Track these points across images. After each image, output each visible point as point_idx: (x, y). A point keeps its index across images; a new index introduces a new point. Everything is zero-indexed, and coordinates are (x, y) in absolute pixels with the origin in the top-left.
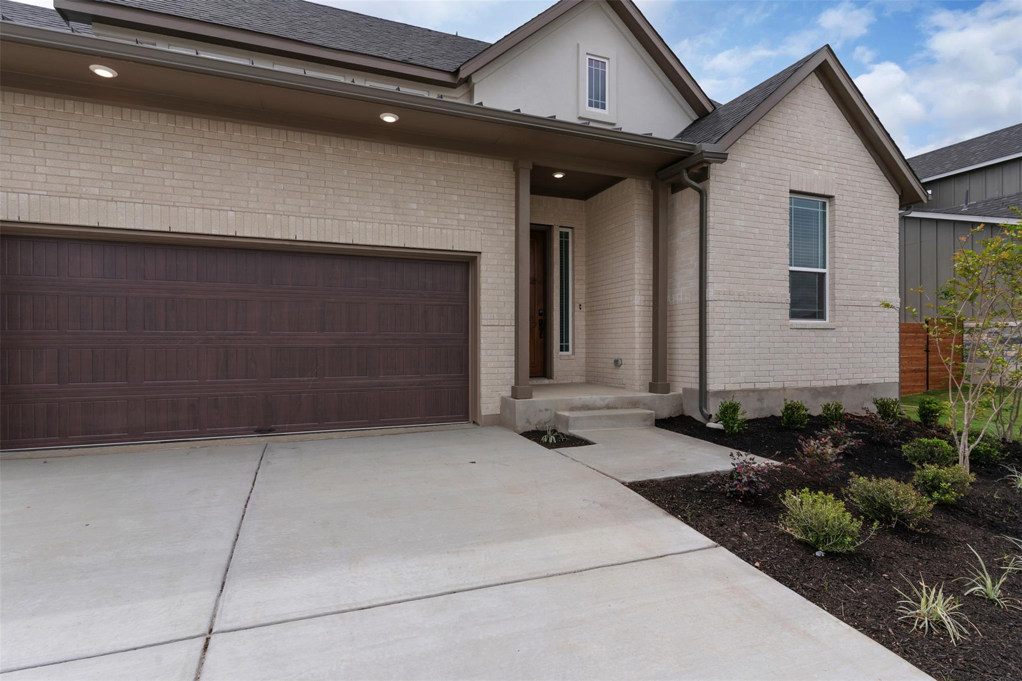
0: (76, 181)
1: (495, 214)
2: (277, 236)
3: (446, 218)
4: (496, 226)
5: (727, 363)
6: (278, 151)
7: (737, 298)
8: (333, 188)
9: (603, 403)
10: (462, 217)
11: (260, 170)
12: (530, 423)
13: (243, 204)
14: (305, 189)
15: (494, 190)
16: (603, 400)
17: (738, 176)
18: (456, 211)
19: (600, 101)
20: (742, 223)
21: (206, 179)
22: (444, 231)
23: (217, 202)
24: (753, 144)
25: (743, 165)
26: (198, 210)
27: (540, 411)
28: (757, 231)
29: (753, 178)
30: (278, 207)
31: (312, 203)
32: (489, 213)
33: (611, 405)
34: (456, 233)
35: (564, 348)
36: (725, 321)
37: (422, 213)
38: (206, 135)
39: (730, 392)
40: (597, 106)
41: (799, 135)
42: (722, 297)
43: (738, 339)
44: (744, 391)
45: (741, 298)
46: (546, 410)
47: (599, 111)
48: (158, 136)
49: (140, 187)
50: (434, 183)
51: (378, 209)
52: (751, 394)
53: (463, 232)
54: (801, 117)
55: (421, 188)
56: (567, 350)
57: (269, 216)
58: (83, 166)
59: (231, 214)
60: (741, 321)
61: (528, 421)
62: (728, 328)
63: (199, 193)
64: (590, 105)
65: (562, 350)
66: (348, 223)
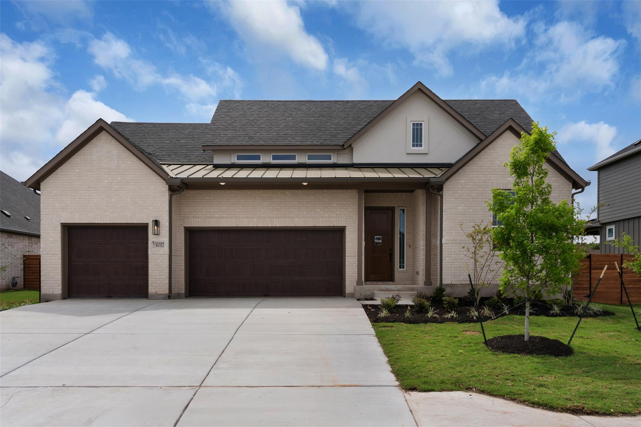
0: (212, 213)
1: (352, 210)
2: (270, 226)
3: (331, 214)
4: (352, 215)
5: (453, 271)
6: (270, 195)
7: (458, 242)
8: (289, 207)
9: (396, 289)
10: (338, 212)
11: (264, 203)
12: (362, 295)
13: (259, 215)
14: (279, 208)
15: (352, 200)
16: (396, 287)
17: (460, 186)
18: (335, 210)
19: (419, 143)
20: (462, 208)
21: (248, 208)
22: (330, 219)
23: (251, 215)
24: (469, 171)
25: (462, 181)
26: (246, 219)
27: (366, 291)
28: (471, 210)
29: (469, 186)
30: (270, 215)
31: (281, 213)
32: (349, 210)
33: (400, 290)
34: (335, 219)
35: (402, 266)
36: (451, 253)
37: (322, 212)
38: (248, 193)
39: (454, 285)
40: (417, 146)
41: (499, 162)
42: (450, 242)
43: (459, 261)
44: (462, 284)
45: (461, 242)
46: (369, 290)
47: (419, 148)
48: (234, 195)
49: (229, 213)
50: (327, 200)
51: (305, 213)
52: (467, 286)
53: (338, 219)
54: (500, 153)
55: (321, 203)
56: (403, 268)
57: (267, 219)
58: (215, 208)
59: (256, 219)
60: (461, 253)
61: (361, 294)
62: (453, 256)
63: (246, 213)
64: (413, 146)
65: (400, 268)
66: (294, 219)
